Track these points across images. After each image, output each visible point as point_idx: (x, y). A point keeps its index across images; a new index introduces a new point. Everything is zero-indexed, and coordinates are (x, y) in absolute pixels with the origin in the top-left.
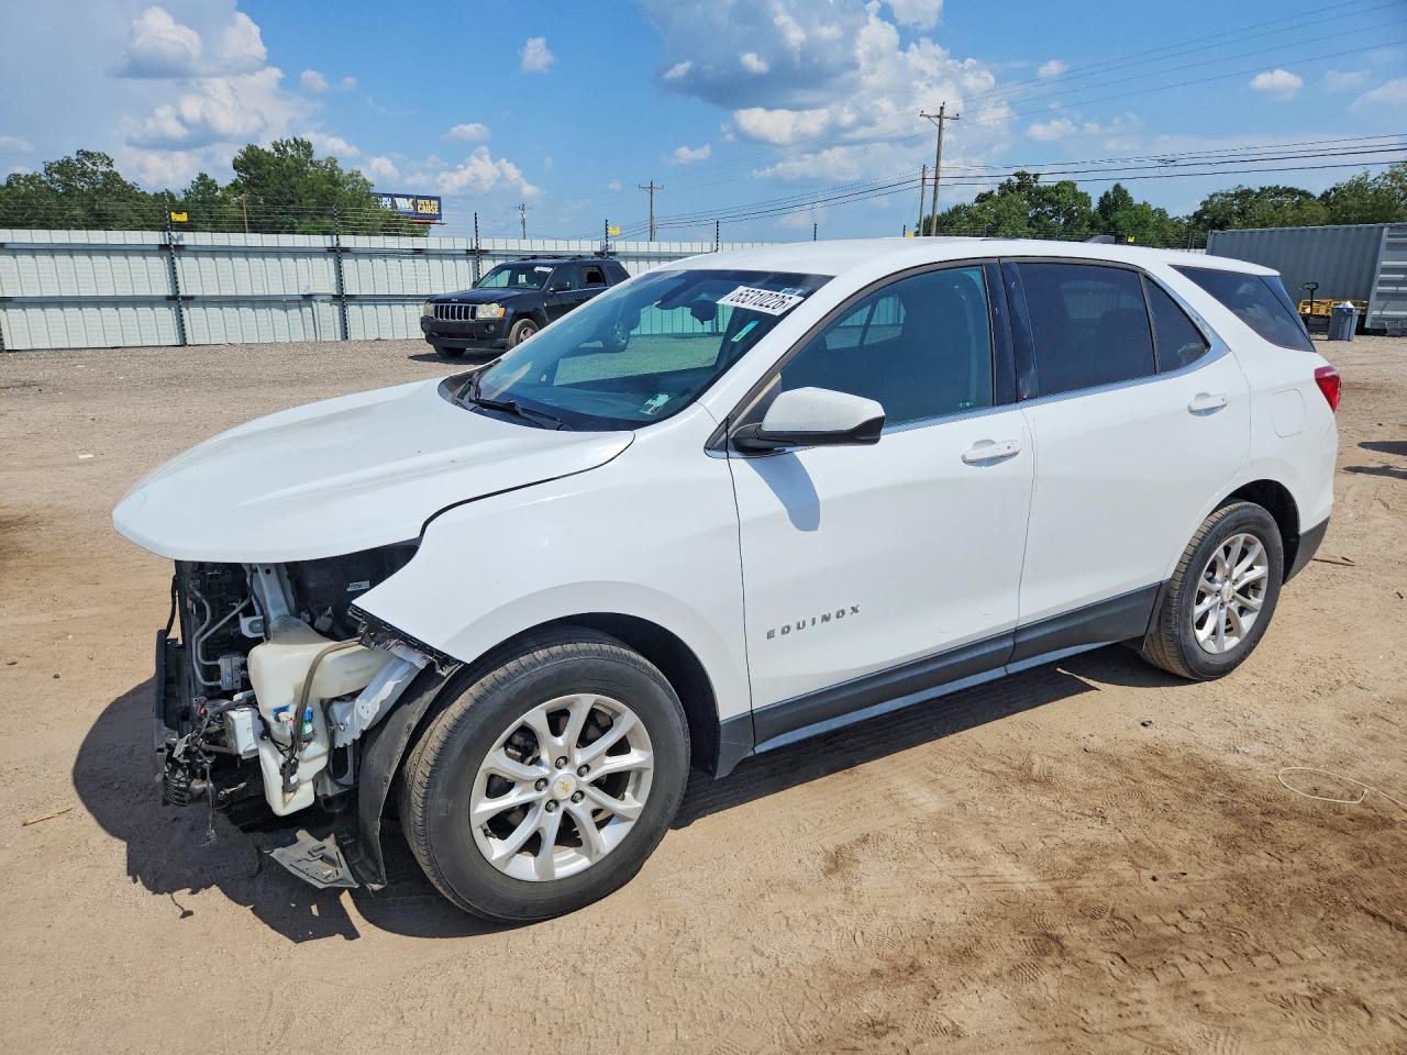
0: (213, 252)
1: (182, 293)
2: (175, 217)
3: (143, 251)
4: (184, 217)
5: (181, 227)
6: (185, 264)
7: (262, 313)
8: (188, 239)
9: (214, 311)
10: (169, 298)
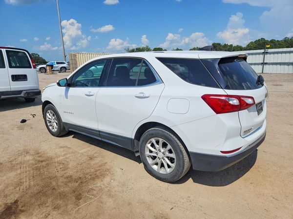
0: (274, 53)
1: (265, 62)
2: (267, 46)
3: (259, 54)
4: (269, 46)
5: (268, 48)
6: (267, 56)
7: (282, 66)
8: (269, 50)
9: (271, 66)
10: (262, 63)
